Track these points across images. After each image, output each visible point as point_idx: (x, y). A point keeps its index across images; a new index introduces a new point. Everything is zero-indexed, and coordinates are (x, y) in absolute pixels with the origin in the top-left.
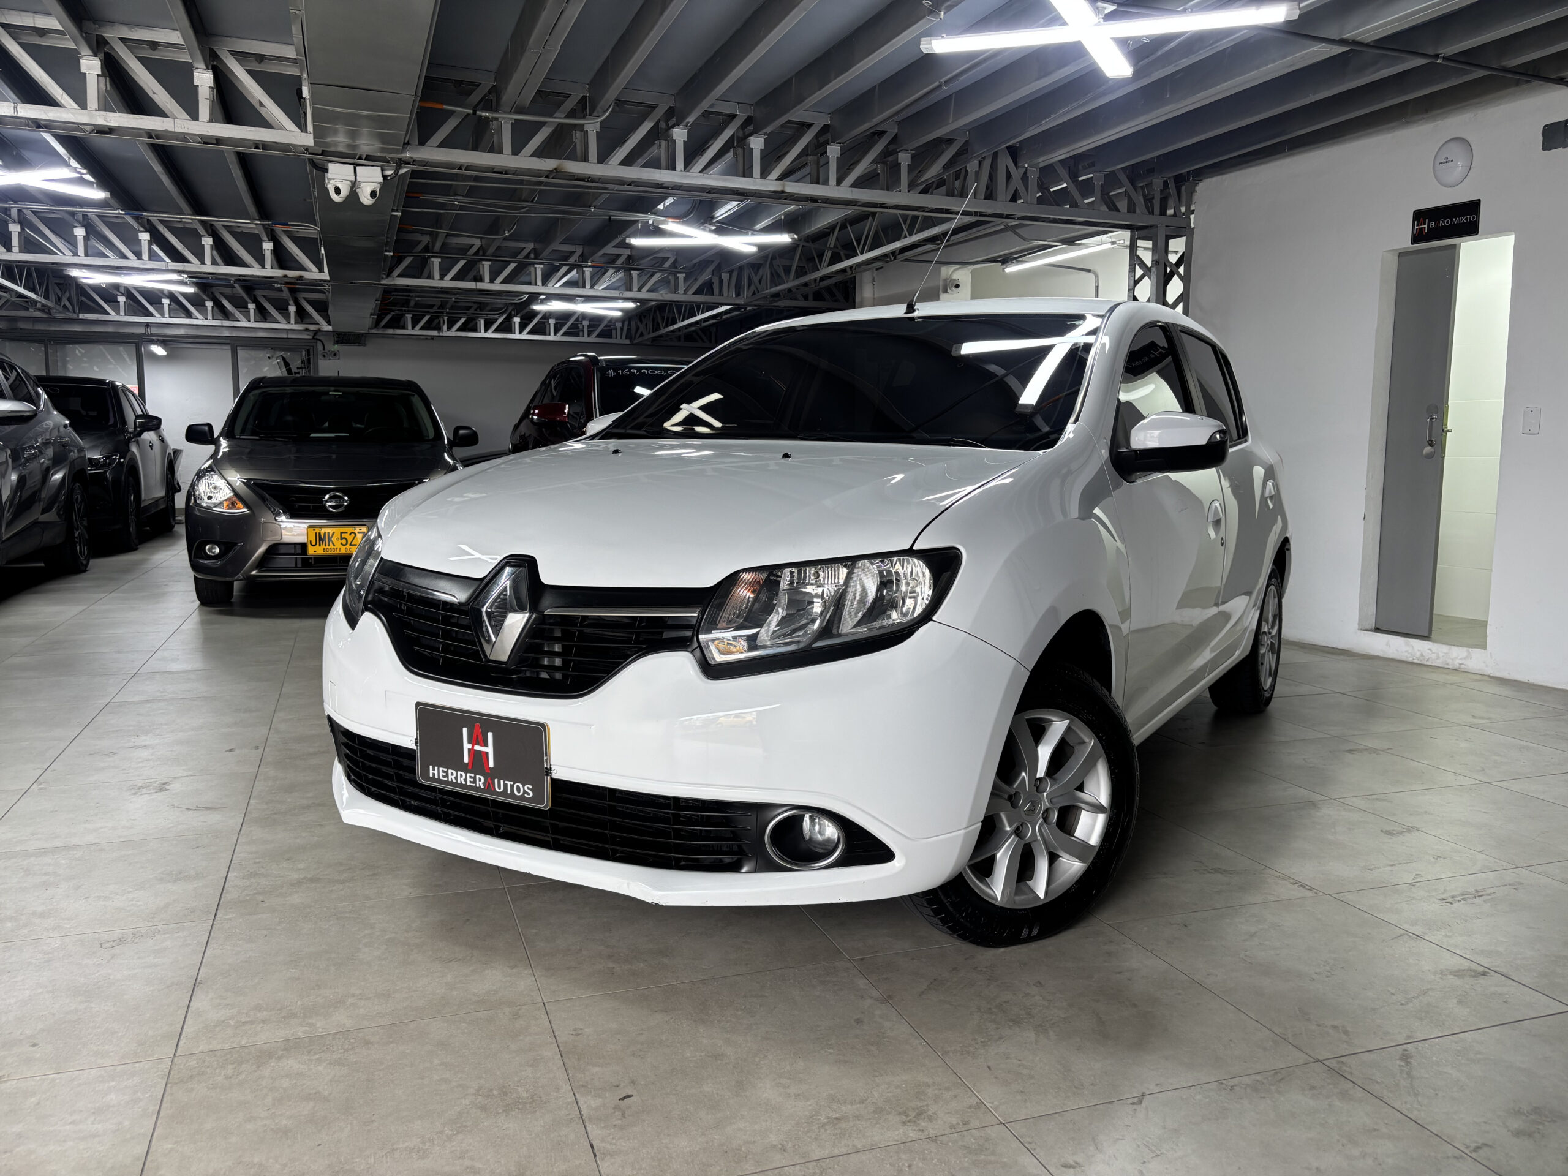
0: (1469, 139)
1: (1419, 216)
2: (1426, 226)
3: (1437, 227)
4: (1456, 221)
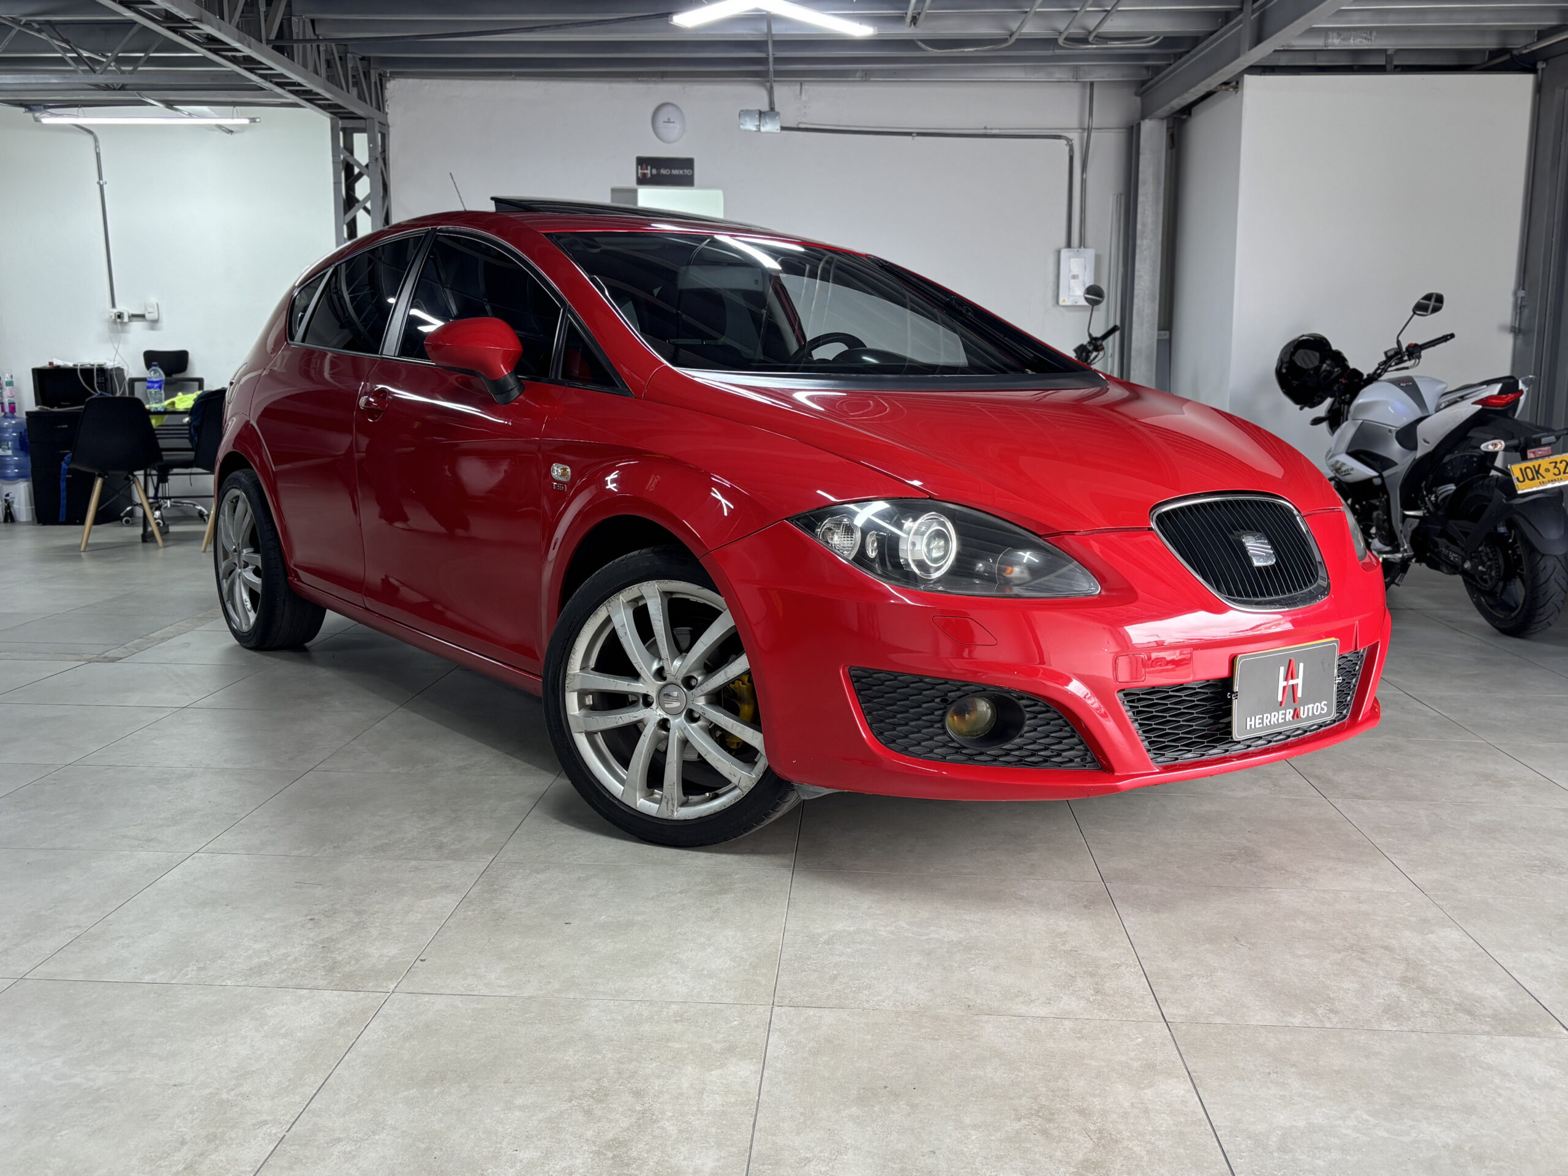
0: (678, 105)
1: (642, 162)
2: (649, 171)
3: (659, 174)
4: (675, 172)
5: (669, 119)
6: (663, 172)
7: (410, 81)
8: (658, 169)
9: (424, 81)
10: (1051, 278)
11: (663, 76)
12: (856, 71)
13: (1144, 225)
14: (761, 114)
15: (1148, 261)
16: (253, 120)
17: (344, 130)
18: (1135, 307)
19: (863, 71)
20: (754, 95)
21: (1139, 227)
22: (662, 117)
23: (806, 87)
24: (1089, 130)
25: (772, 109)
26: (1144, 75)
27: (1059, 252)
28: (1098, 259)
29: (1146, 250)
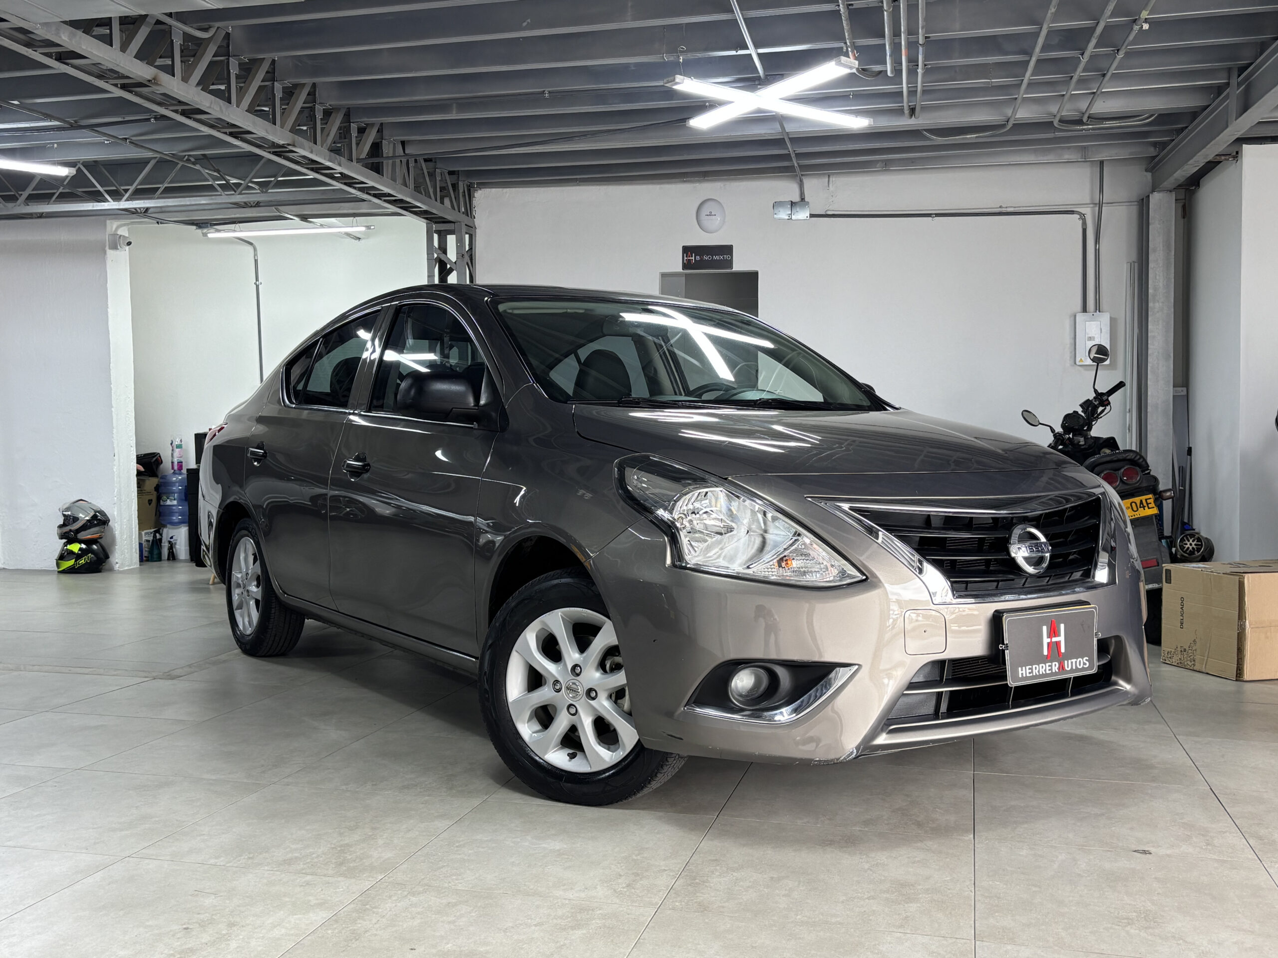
0: (721, 202)
1: (687, 250)
2: (693, 258)
3: (702, 260)
4: (716, 258)
5: (711, 212)
6: (706, 258)
7: (494, 189)
8: (701, 255)
9: (505, 190)
10: (1068, 340)
11: (705, 176)
12: (877, 161)
13: (1155, 289)
14: (793, 204)
15: (1160, 322)
16: (368, 227)
17: (439, 233)
18: (1149, 365)
19: (882, 161)
20: (787, 189)
21: (1151, 291)
22: (705, 211)
23: (832, 179)
24: (1100, 205)
25: (803, 199)
26: (1152, 151)
27: (1075, 316)
28: (1113, 322)
29: (1158, 312)
